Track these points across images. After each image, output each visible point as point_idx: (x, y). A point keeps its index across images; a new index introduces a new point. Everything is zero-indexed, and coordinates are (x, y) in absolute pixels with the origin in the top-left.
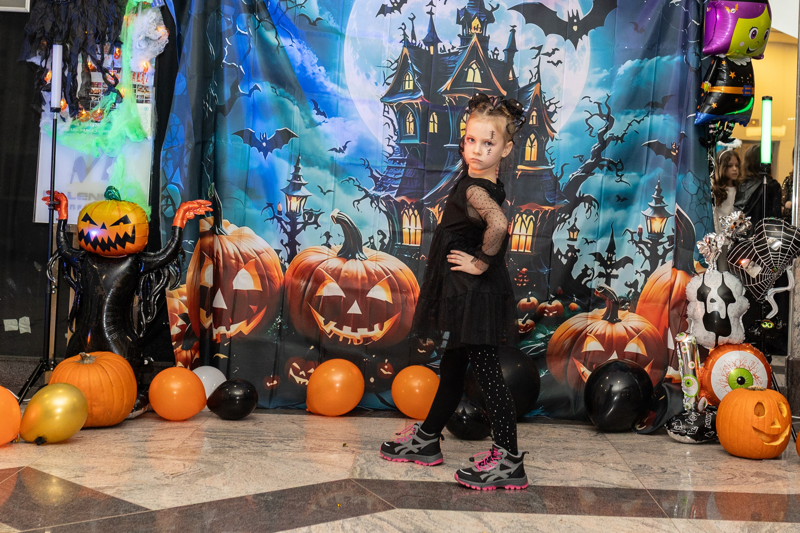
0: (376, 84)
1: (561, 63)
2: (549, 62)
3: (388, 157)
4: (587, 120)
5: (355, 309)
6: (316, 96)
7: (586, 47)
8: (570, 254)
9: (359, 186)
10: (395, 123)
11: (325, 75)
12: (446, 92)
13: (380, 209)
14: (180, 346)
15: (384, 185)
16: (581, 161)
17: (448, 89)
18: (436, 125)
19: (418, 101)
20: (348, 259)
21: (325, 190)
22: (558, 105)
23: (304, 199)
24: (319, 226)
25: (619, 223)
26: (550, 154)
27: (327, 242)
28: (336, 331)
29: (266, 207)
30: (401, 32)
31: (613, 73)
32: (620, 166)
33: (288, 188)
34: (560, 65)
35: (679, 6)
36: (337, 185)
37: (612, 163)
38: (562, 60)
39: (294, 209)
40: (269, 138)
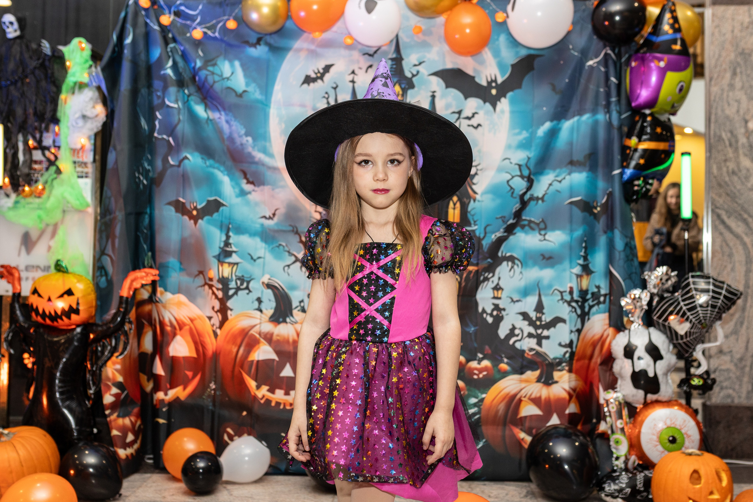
1: (481, 126)
2: (469, 126)
4: (508, 181)
5: (287, 372)
6: (245, 167)
7: (505, 109)
8: (495, 313)
9: (289, 252)
11: (253, 145)
14: (116, 414)
16: (503, 221)
20: (279, 323)
21: (255, 257)
22: (479, 167)
23: (235, 267)
24: (250, 291)
25: (546, 282)
26: (473, 215)
27: (259, 307)
28: (269, 395)
29: (198, 275)
30: (325, 101)
31: (533, 135)
32: (542, 226)
33: (219, 255)
34: (479, 128)
35: (597, 67)
36: (267, 252)
37: (533, 222)
38: (481, 124)
39: (226, 275)
40: (199, 207)
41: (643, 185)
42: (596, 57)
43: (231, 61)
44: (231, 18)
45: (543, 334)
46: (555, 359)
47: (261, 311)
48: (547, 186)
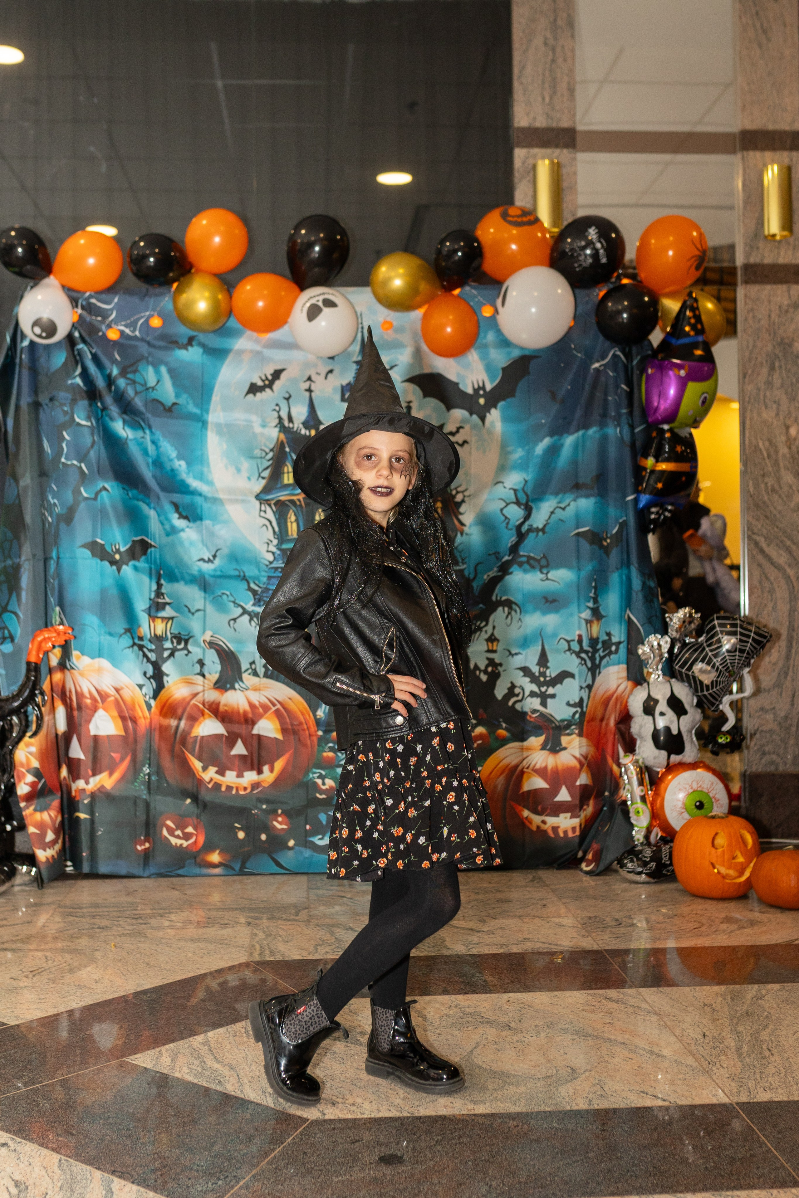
0: (249, 479)
1: (468, 443)
3: (267, 565)
4: (502, 510)
5: (239, 749)
6: (177, 497)
7: (497, 421)
8: (490, 669)
9: (234, 602)
10: (275, 524)
11: (188, 471)
14: (32, 808)
16: (497, 558)
20: (226, 690)
21: (193, 610)
22: (466, 494)
23: (170, 622)
24: (189, 652)
25: (549, 630)
26: (461, 552)
27: (201, 671)
28: (218, 778)
29: (125, 633)
30: (276, 415)
31: (529, 453)
32: (544, 562)
33: (150, 608)
34: (466, 445)
35: (605, 370)
36: (207, 603)
37: (533, 558)
38: (468, 440)
39: (159, 632)
40: (122, 549)
42: (603, 359)
43: (155, 367)
44: (155, 314)
45: (548, 693)
46: (562, 721)
47: (204, 676)
48: (549, 514)
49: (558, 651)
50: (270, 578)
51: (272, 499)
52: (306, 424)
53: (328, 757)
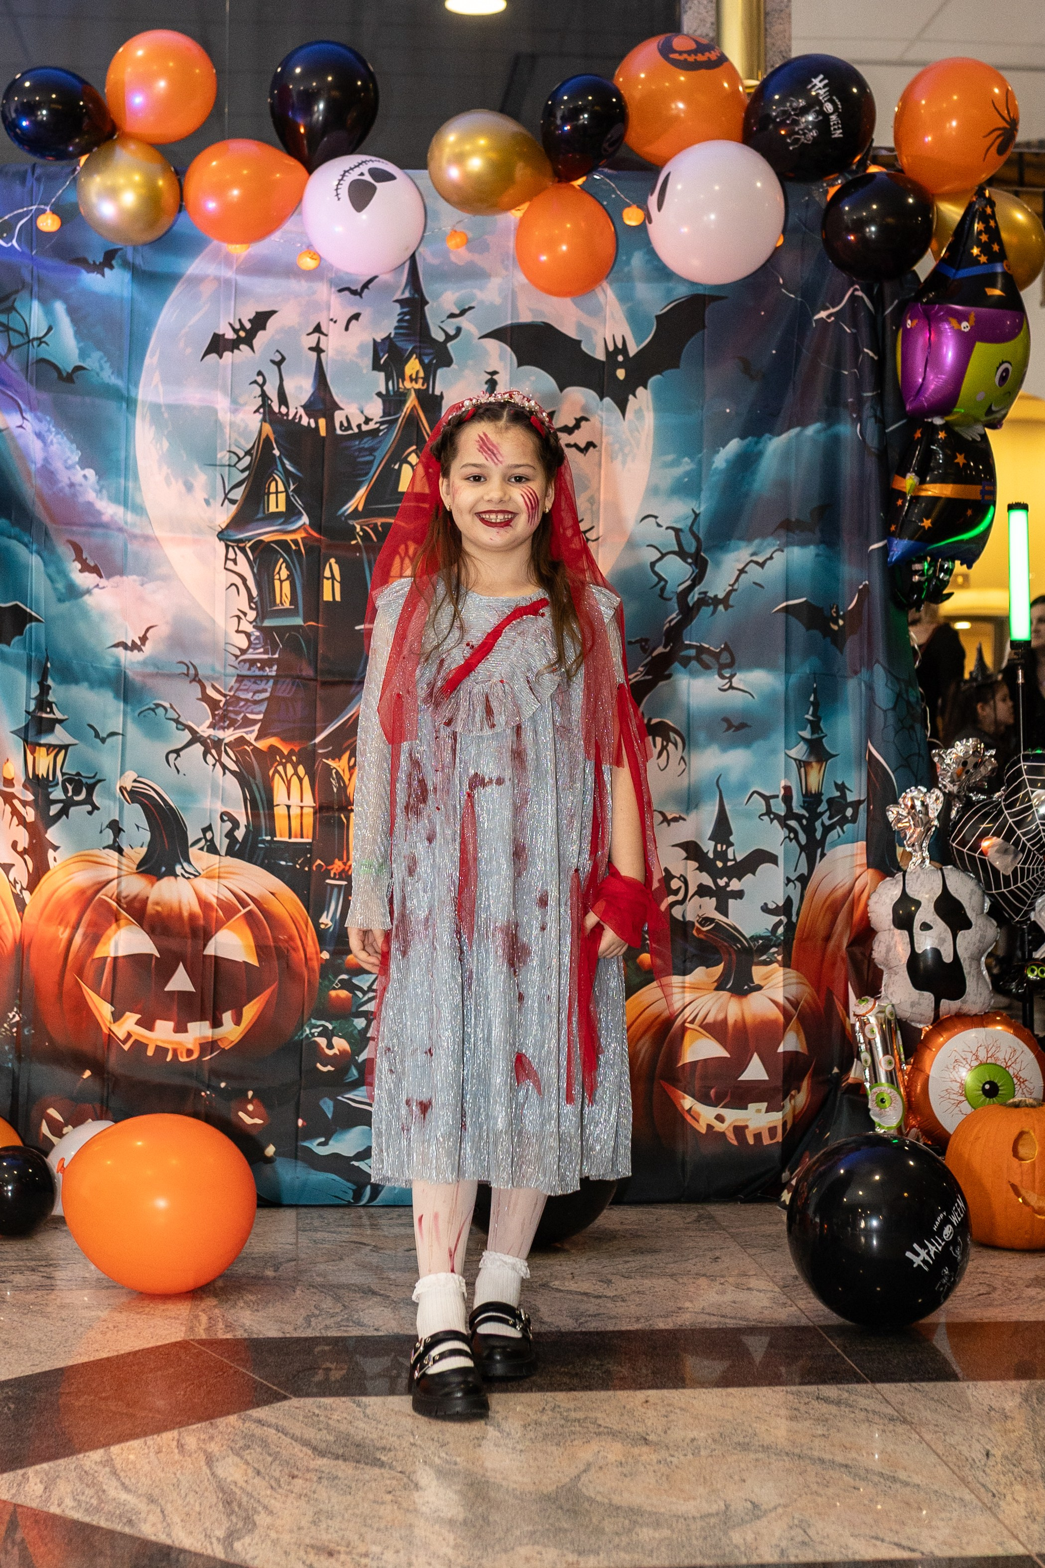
0: (207, 502)
1: (595, 446)
2: (568, 445)
3: (237, 657)
4: (653, 564)
5: (180, 981)
6: (79, 534)
7: (645, 413)
9: (177, 721)
10: (251, 582)
11: (98, 488)
12: (355, 514)
13: (224, 767)
15: (232, 716)
16: (644, 649)
17: (360, 508)
18: (337, 586)
19: (298, 536)
20: (160, 877)
21: (103, 733)
23: (63, 752)
24: (95, 808)
25: (734, 777)
27: (115, 841)
28: (141, 1032)
30: (257, 390)
31: (703, 465)
32: (725, 658)
33: (26, 728)
34: (591, 451)
35: (836, 322)
36: (129, 721)
37: (708, 651)
38: (596, 442)
39: (42, 771)
41: (931, 572)
42: (835, 303)
43: (45, 302)
44: (48, 208)
45: (729, 889)
46: (754, 938)
47: (119, 850)
48: (735, 574)
49: (748, 815)
50: (241, 678)
51: (249, 539)
52: (310, 408)
53: (338, 996)
